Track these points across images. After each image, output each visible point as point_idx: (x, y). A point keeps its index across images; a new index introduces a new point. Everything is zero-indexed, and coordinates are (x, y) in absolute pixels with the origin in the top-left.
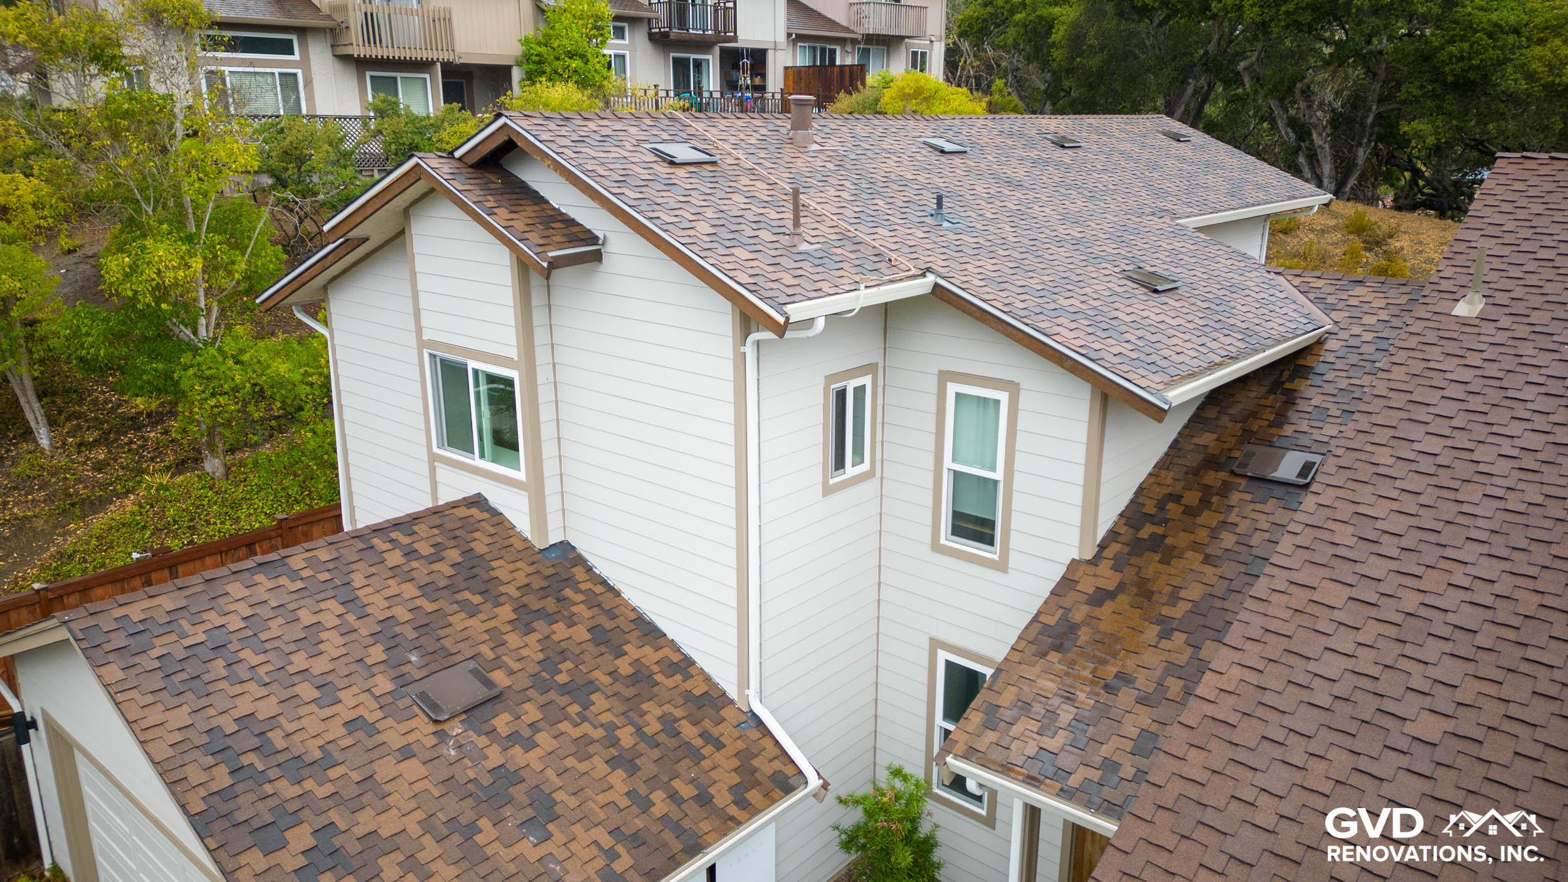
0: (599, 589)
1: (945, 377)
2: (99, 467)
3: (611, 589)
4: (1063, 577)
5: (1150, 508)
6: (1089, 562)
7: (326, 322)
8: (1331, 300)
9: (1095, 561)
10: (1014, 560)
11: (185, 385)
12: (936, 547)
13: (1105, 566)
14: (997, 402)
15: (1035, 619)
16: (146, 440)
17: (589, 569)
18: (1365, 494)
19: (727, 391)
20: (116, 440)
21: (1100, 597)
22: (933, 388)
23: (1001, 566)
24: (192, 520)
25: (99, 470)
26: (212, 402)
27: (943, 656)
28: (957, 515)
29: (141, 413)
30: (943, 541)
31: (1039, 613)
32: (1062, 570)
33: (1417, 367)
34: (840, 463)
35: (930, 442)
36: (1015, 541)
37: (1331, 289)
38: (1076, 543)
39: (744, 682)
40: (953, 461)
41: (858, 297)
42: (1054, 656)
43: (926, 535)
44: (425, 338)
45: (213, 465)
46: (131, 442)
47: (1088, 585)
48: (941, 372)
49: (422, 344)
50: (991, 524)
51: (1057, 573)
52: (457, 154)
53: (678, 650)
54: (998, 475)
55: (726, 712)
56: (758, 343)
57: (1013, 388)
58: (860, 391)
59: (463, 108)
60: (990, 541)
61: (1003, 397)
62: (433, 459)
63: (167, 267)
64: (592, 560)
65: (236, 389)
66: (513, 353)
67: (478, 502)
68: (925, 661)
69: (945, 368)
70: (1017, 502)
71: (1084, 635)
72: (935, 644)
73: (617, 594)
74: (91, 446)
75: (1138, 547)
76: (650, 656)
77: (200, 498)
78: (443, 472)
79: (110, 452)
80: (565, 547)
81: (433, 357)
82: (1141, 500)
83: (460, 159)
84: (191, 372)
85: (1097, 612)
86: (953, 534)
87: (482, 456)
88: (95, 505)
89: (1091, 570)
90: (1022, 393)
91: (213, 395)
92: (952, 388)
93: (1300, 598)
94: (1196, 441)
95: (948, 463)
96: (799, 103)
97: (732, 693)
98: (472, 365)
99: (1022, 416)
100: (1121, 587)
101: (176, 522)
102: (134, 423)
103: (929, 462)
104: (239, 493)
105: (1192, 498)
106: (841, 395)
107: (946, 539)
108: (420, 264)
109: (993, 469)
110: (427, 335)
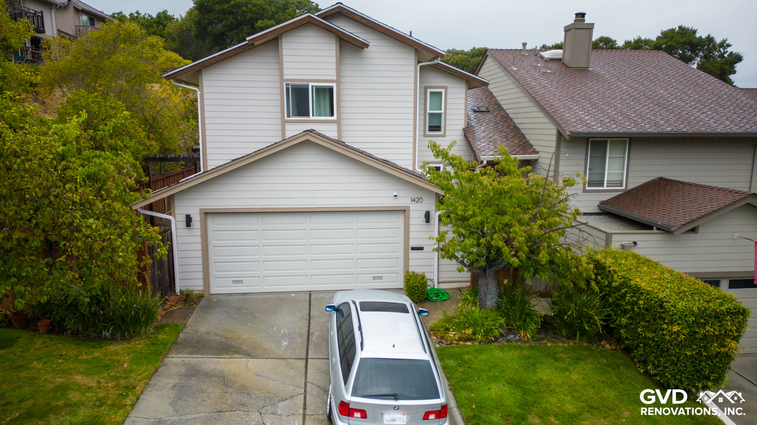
1: (427, 88)
7: (197, 85)
9: (468, 127)
10: (448, 133)
12: (426, 135)
14: (441, 93)
22: (423, 91)
23: (444, 135)
28: (430, 127)
30: (427, 133)
35: (423, 107)
36: (448, 128)
38: (463, 123)
39: (414, 163)
40: (430, 110)
43: (422, 133)
48: (425, 87)
49: (282, 80)
50: (440, 126)
57: (446, 88)
60: (440, 130)
61: (443, 91)
62: (284, 123)
69: (427, 85)
70: (448, 117)
78: (288, 127)
81: (287, 84)
86: (430, 131)
87: (314, 115)
90: (448, 89)
92: (429, 91)
95: (428, 111)
97: (411, 168)
98: (311, 84)
99: (448, 94)
103: (422, 112)
108: (285, 52)
109: (441, 110)
110: (285, 77)
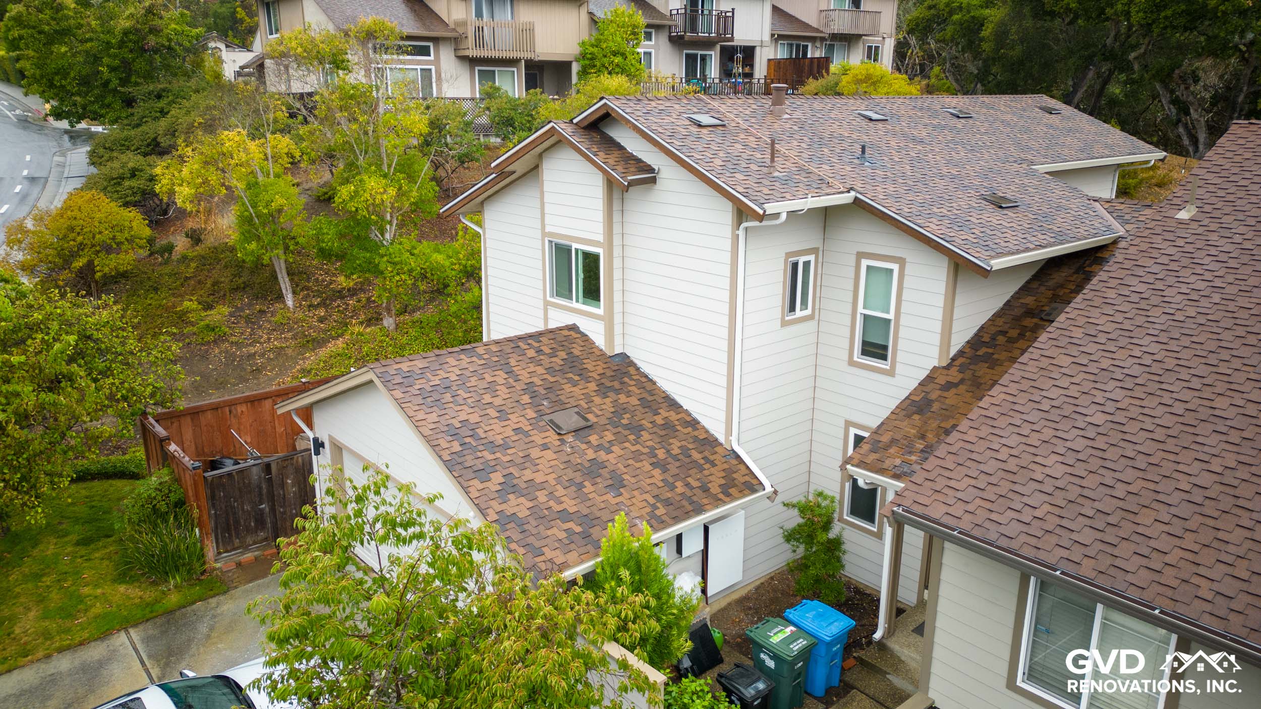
0: (644, 380)
1: (860, 256)
2: (321, 320)
3: (651, 380)
4: (928, 376)
5: (986, 338)
6: (944, 368)
7: (479, 224)
8: (1127, 217)
9: (947, 367)
10: (899, 368)
11: (382, 267)
12: (852, 363)
13: (954, 371)
14: (891, 271)
15: (907, 398)
16: (348, 305)
17: (638, 369)
18: (1095, 313)
19: (727, 257)
20: (330, 304)
21: (948, 386)
22: (852, 261)
23: (891, 373)
24: (377, 355)
25: (322, 322)
26: (398, 278)
27: (853, 431)
28: (865, 343)
29: (344, 288)
30: (855, 359)
31: (910, 394)
32: (928, 372)
33: (1144, 247)
34: (792, 308)
35: (850, 298)
36: (900, 357)
37: (1129, 210)
38: (937, 356)
39: (729, 432)
40: (864, 308)
41: (806, 203)
42: (916, 417)
43: (846, 357)
44: (547, 231)
45: (388, 322)
46: (339, 306)
47: (942, 380)
48: (858, 253)
49: (544, 234)
50: (885, 348)
51: (923, 375)
52: (575, 121)
53: (690, 415)
54: (891, 316)
55: (717, 449)
56: (746, 229)
57: (901, 262)
58: (807, 264)
59: (542, 93)
60: (884, 357)
61: (895, 267)
62: (547, 304)
63: (376, 192)
64: (640, 364)
65: (411, 271)
66: (600, 238)
67: (574, 328)
68: (841, 435)
69: (861, 250)
70: (902, 333)
71: (936, 407)
72: (848, 424)
73: (654, 383)
74: (316, 307)
75: (975, 359)
76: (673, 416)
77: (381, 342)
78: (550, 312)
79: (327, 311)
80: (624, 356)
81: (550, 242)
82: (981, 334)
83: (576, 124)
84: (385, 259)
85: (946, 394)
86: (862, 354)
87: (577, 301)
88: (320, 343)
89: (945, 372)
90: (907, 265)
91: (398, 274)
92: (865, 263)
93: (1045, 363)
94: (1022, 301)
95: (861, 310)
96: (778, 89)
97: (721, 439)
98: (575, 246)
99: (906, 278)
100: (962, 381)
101: (368, 355)
102: (340, 294)
103: (848, 309)
104: (404, 340)
105: (1014, 333)
106: (795, 266)
107: (857, 356)
108: (547, 186)
109: (888, 312)
110: (548, 229)
